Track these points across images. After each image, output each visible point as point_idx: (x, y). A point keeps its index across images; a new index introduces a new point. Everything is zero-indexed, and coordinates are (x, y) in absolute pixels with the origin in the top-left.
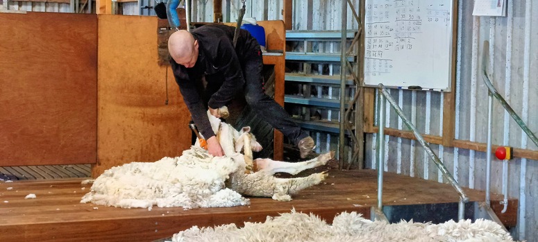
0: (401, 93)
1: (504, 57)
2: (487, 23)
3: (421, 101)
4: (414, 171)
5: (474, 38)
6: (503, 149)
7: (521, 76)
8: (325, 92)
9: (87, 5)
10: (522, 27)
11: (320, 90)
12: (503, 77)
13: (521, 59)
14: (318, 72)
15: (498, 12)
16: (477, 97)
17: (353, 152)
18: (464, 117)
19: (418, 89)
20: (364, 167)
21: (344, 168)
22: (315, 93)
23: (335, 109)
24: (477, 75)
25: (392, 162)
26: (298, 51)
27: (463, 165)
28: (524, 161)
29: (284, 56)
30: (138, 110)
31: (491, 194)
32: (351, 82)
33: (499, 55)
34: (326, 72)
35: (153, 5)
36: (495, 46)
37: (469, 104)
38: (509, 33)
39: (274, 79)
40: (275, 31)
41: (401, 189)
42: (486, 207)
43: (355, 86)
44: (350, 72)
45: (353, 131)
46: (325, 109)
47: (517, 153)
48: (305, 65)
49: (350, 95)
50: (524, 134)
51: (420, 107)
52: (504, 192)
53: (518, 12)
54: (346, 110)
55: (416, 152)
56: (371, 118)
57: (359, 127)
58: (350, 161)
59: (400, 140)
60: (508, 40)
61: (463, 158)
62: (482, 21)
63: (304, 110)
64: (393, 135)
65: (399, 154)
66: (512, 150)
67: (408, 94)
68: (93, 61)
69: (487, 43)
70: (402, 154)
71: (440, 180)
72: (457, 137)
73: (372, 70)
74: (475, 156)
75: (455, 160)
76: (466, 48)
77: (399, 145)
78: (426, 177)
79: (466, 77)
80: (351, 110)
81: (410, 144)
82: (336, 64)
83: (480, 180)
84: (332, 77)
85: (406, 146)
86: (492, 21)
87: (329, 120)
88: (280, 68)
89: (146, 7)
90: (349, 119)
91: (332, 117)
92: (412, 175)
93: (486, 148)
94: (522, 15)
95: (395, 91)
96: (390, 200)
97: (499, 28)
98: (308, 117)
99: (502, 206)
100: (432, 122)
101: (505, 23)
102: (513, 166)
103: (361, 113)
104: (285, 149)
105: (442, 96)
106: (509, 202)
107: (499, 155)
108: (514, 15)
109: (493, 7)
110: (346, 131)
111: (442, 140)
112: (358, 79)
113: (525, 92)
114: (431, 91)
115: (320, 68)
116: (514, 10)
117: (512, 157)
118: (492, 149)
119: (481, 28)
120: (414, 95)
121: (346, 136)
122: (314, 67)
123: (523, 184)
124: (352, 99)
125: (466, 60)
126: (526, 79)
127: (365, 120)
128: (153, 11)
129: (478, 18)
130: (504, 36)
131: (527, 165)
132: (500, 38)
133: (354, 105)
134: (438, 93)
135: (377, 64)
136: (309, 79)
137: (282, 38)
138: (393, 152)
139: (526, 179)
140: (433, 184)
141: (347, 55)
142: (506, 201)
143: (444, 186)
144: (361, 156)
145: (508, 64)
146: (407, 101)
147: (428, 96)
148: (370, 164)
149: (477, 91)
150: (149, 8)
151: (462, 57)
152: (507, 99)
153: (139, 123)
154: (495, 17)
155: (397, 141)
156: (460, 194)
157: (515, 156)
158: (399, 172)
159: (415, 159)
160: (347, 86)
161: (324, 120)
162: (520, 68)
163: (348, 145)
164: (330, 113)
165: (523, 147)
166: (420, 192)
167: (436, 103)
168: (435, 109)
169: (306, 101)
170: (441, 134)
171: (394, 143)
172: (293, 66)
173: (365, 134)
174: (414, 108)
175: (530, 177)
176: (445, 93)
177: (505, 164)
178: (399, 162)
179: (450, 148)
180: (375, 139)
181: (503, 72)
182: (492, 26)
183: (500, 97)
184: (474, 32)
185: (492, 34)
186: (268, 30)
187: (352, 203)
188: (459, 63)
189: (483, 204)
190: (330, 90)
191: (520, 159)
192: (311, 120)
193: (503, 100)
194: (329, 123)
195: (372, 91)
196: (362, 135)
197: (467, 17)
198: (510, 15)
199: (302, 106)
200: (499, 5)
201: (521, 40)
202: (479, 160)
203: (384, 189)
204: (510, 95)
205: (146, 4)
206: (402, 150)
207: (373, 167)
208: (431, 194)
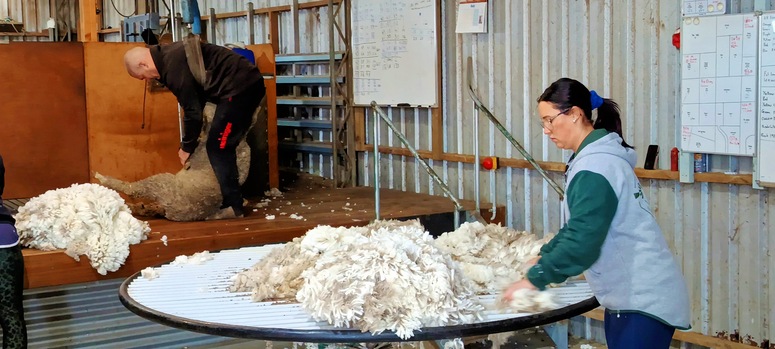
0: (390, 111)
1: (487, 72)
2: (470, 40)
3: (410, 119)
4: (406, 186)
5: (458, 55)
6: (490, 159)
7: (504, 89)
8: (316, 113)
9: (67, 36)
10: (503, 43)
11: (310, 112)
12: (487, 92)
13: (504, 73)
14: (308, 95)
15: (480, 29)
16: (462, 111)
17: (346, 170)
18: (451, 130)
19: (406, 107)
20: (357, 184)
21: (339, 186)
22: (306, 116)
23: (326, 130)
24: (462, 90)
25: (384, 179)
26: (286, 74)
27: (453, 178)
28: (509, 170)
29: (275, 79)
30: (130, 138)
31: (481, 203)
32: (341, 103)
33: (482, 71)
34: (315, 94)
35: (138, 31)
36: (477, 62)
37: (455, 118)
38: (490, 49)
39: (266, 102)
40: (264, 54)
41: (396, 204)
42: (476, 216)
43: (346, 106)
44: (340, 93)
45: (346, 150)
46: (317, 129)
47: (503, 163)
48: (295, 88)
49: (340, 116)
50: (509, 143)
51: (409, 123)
52: (492, 199)
53: (498, 28)
54: (338, 130)
55: (406, 167)
56: (362, 137)
57: (351, 147)
58: (343, 180)
59: (391, 156)
60: (490, 55)
61: (452, 170)
62: (465, 39)
63: (296, 132)
64: (385, 152)
65: (391, 170)
66: (498, 159)
67: (397, 112)
68: (81, 89)
69: (470, 59)
70: (394, 171)
71: (431, 193)
72: (445, 151)
73: (361, 90)
74: (464, 168)
75: (445, 173)
76: (451, 65)
77: (391, 162)
78: (418, 191)
79: (451, 92)
80: (343, 130)
81: (401, 159)
82: (326, 85)
83: (468, 190)
84: (321, 98)
85: (397, 162)
86: (474, 37)
87: (321, 140)
88: (271, 91)
89: (132, 34)
90: (340, 139)
91: (324, 138)
92: (404, 189)
93: (474, 160)
94: (503, 30)
95: (385, 108)
96: (387, 213)
97: (481, 44)
98: (299, 139)
99: (492, 214)
100: (420, 138)
101: (486, 40)
102: (499, 175)
103: (352, 132)
104: (280, 172)
105: (430, 112)
106: (497, 209)
107: (486, 165)
108: (495, 31)
109: (474, 24)
110: (338, 150)
111: (431, 154)
112: (348, 100)
113: (508, 104)
114: (420, 107)
115: (310, 90)
116: (494, 26)
117: (498, 167)
118: (480, 160)
119: (464, 45)
120: (402, 111)
121: (339, 155)
122: (303, 89)
123: (509, 192)
124: (343, 119)
125: (451, 77)
126: (508, 92)
127: (356, 139)
128: (139, 38)
129: (461, 35)
130: (486, 50)
131: (512, 174)
132: (481, 53)
133: (345, 125)
134: (426, 109)
135: (366, 84)
136: (299, 102)
137: (272, 62)
138: (385, 168)
139: (512, 186)
140: (424, 197)
141: (337, 76)
142: (494, 208)
143: (435, 197)
144: (354, 174)
145: (491, 78)
146: (397, 119)
147: (416, 113)
148: (364, 182)
149: (462, 105)
150: (135, 35)
151: (447, 73)
152: (491, 111)
153: (132, 151)
154: (477, 34)
155: (388, 158)
156: (455, 203)
157: (501, 165)
158: (391, 187)
159: (406, 174)
160: (338, 106)
161: (316, 141)
162: (503, 83)
163: (342, 164)
164: (321, 133)
165: (508, 156)
166: (413, 205)
167: (424, 120)
168: (423, 125)
169: (296, 124)
170: (430, 149)
171: (385, 160)
172: (284, 90)
173: (357, 152)
174: (403, 125)
175: (516, 185)
176: (433, 109)
177: (492, 173)
178: (391, 178)
179: (438, 162)
180: (366, 156)
181: (487, 86)
182: (474, 42)
183: (485, 109)
184: (458, 49)
185: (473, 50)
186: (257, 54)
187: (350, 218)
188: (444, 80)
189: (474, 212)
190: (321, 111)
191: (506, 168)
192: (303, 142)
193: (488, 112)
194: (321, 143)
195: (362, 110)
196: (354, 153)
197: (450, 35)
198: (491, 31)
199: (293, 128)
200: (480, 22)
201: (503, 54)
202: (467, 172)
203: (381, 204)
204: (494, 108)
205: (131, 31)
206: (394, 166)
207: (366, 184)
208: (423, 206)
